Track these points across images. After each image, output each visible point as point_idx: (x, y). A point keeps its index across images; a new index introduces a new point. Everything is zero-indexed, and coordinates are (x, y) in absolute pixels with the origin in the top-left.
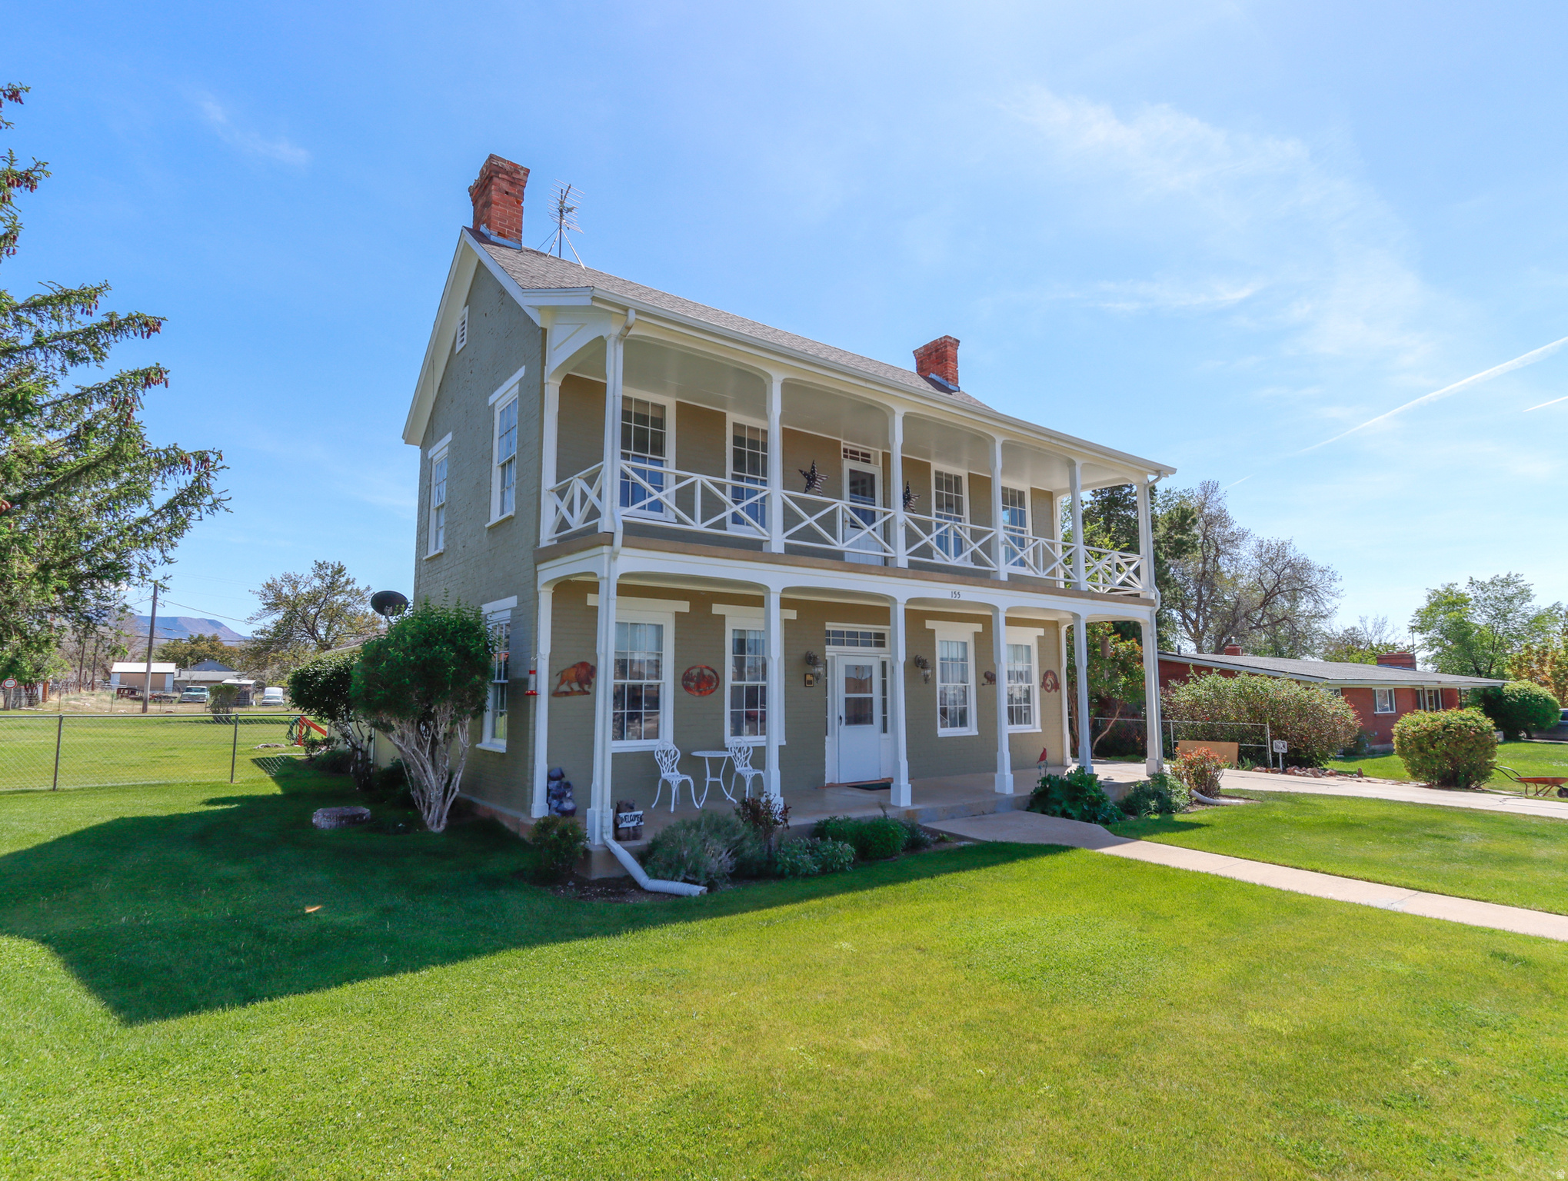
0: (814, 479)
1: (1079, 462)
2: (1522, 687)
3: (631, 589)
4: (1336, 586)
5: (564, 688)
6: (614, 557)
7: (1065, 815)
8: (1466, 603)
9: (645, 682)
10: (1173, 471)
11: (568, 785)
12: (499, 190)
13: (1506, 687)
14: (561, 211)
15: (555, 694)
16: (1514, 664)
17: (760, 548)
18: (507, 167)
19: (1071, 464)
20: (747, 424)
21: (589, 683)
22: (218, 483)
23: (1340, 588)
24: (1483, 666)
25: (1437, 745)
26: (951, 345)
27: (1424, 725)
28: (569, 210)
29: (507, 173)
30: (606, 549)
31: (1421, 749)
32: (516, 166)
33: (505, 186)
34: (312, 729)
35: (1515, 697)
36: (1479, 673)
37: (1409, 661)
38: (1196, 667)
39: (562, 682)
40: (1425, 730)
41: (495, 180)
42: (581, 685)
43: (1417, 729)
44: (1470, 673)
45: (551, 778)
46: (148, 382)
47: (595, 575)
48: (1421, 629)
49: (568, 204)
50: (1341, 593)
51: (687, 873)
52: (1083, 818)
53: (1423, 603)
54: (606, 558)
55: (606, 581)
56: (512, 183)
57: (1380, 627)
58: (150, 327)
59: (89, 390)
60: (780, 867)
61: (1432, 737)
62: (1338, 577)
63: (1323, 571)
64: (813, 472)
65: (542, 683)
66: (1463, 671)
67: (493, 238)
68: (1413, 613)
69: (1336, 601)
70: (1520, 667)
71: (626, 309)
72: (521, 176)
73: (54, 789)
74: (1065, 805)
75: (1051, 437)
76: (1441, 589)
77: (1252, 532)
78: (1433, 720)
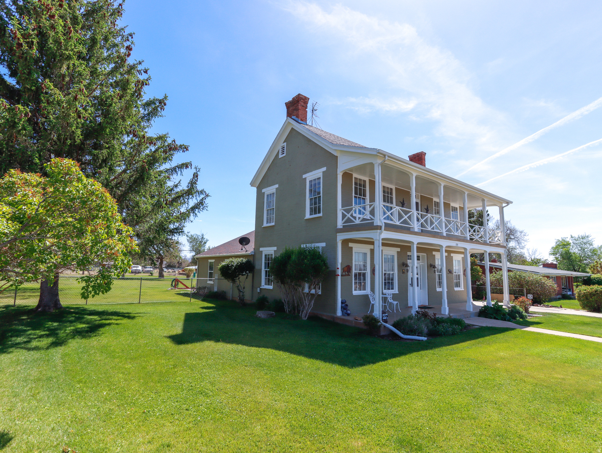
0: (404, 204)
1: (486, 200)
2: (598, 276)
3: (387, 243)
4: (526, 238)
5: (344, 274)
6: (381, 233)
7: (495, 318)
8: (569, 244)
9: (363, 272)
10: (512, 202)
11: (347, 305)
12: (301, 105)
13: (592, 276)
14: (313, 111)
15: (342, 275)
16: (592, 268)
17: (410, 230)
18: (303, 98)
19: (483, 200)
20: (386, 186)
21: (350, 272)
22: (207, 201)
23: (527, 239)
24: (576, 268)
25: (593, 297)
26: (424, 154)
27: (588, 290)
28: (316, 110)
29: (303, 100)
30: (378, 231)
31: (587, 298)
32: (306, 97)
33: (302, 104)
34: (179, 283)
35: (595, 280)
36: (575, 271)
37: (554, 266)
38: (495, 268)
39: (343, 272)
40: (589, 292)
41: (300, 102)
42: (348, 273)
43: (585, 292)
44: (572, 271)
45: (342, 303)
46: (187, 167)
47: (372, 239)
48: (553, 254)
49: (315, 108)
50: (528, 241)
51: (418, 334)
52: (502, 320)
53: (554, 245)
54: (378, 233)
55: (378, 241)
56: (304, 103)
57: (534, 252)
58: (185, 148)
59: (169, 170)
60: (440, 332)
61: (592, 294)
62: (527, 234)
63: (521, 232)
64: (403, 202)
65: (339, 272)
66: (568, 270)
67: (300, 121)
68: (551, 248)
69: (526, 243)
70: (594, 269)
71: (385, 156)
72: (307, 101)
73: (139, 303)
74: (495, 315)
75: (481, 192)
76: (561, 240)
77: (493, 217)
78: (591, 289)
